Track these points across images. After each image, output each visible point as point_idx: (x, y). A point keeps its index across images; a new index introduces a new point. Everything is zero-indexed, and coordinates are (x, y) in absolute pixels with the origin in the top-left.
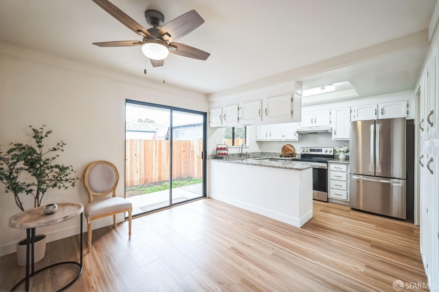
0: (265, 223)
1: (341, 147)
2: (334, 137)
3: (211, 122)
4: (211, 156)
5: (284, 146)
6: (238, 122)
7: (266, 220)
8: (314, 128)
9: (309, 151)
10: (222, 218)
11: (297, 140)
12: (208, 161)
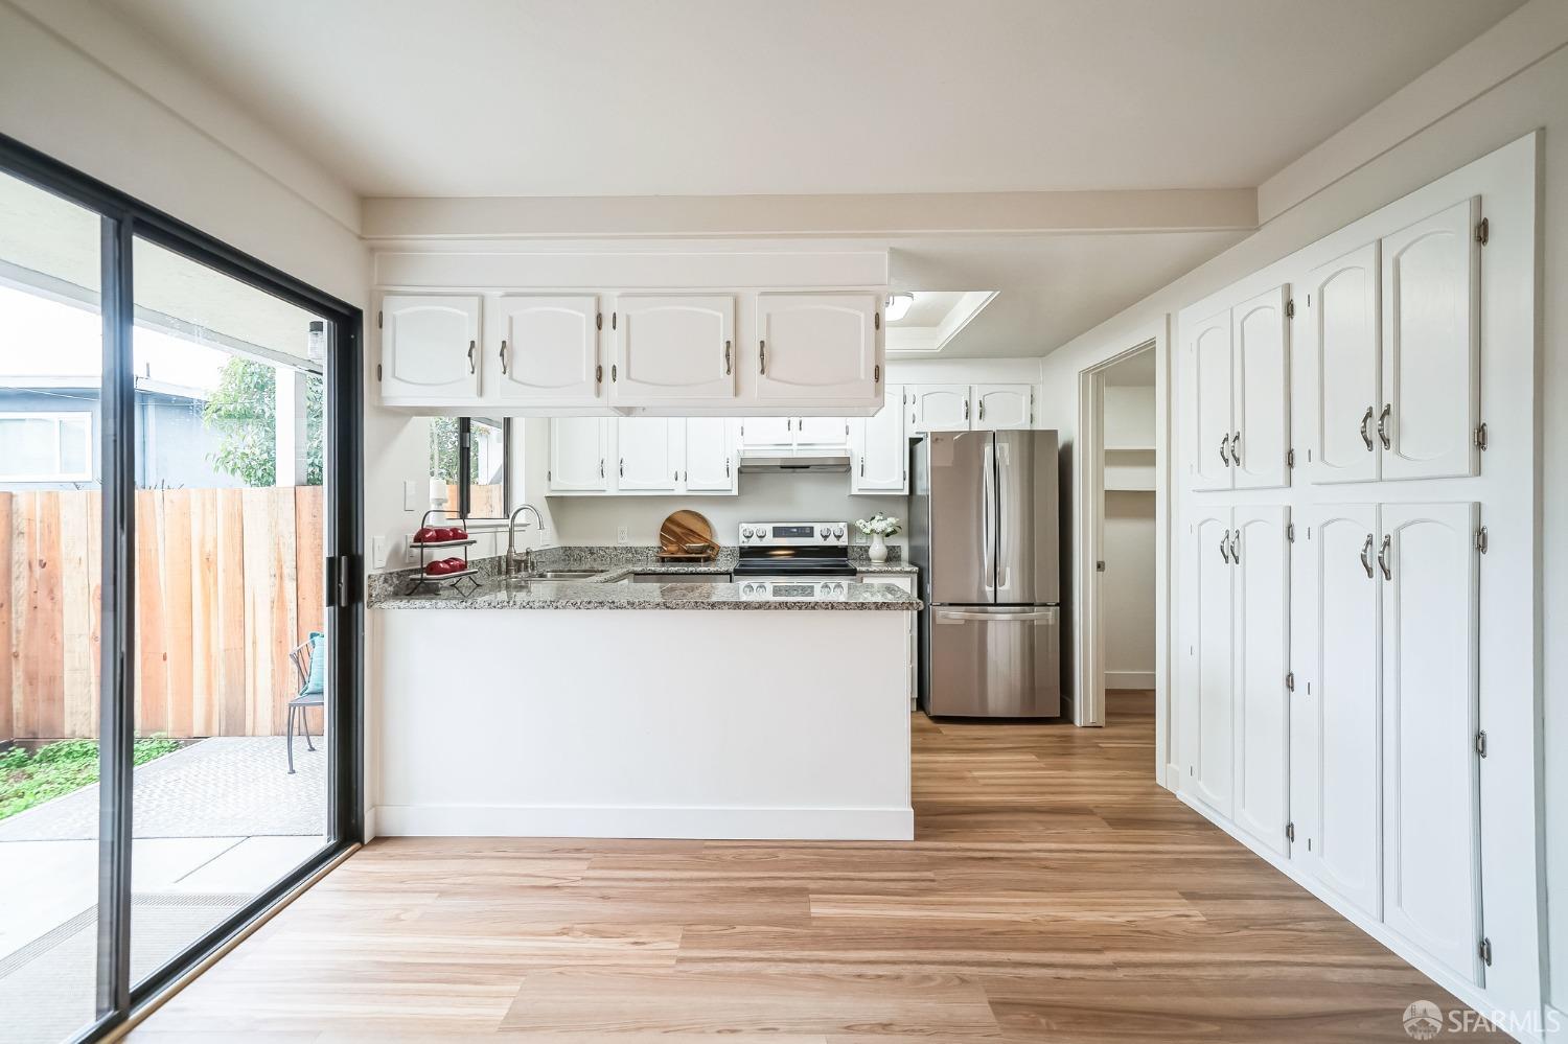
0: (786, 870)
1: (873, 518)
2: (858, 484)
3: (394, 376)
4: (386, 581)
5: (670, 520)
6: (598, 393)
7: (783, 855)
8: (795, 447)
9: (770, 534)
10: (595, 933)
11: (735, 492)
12: (368, 617)
